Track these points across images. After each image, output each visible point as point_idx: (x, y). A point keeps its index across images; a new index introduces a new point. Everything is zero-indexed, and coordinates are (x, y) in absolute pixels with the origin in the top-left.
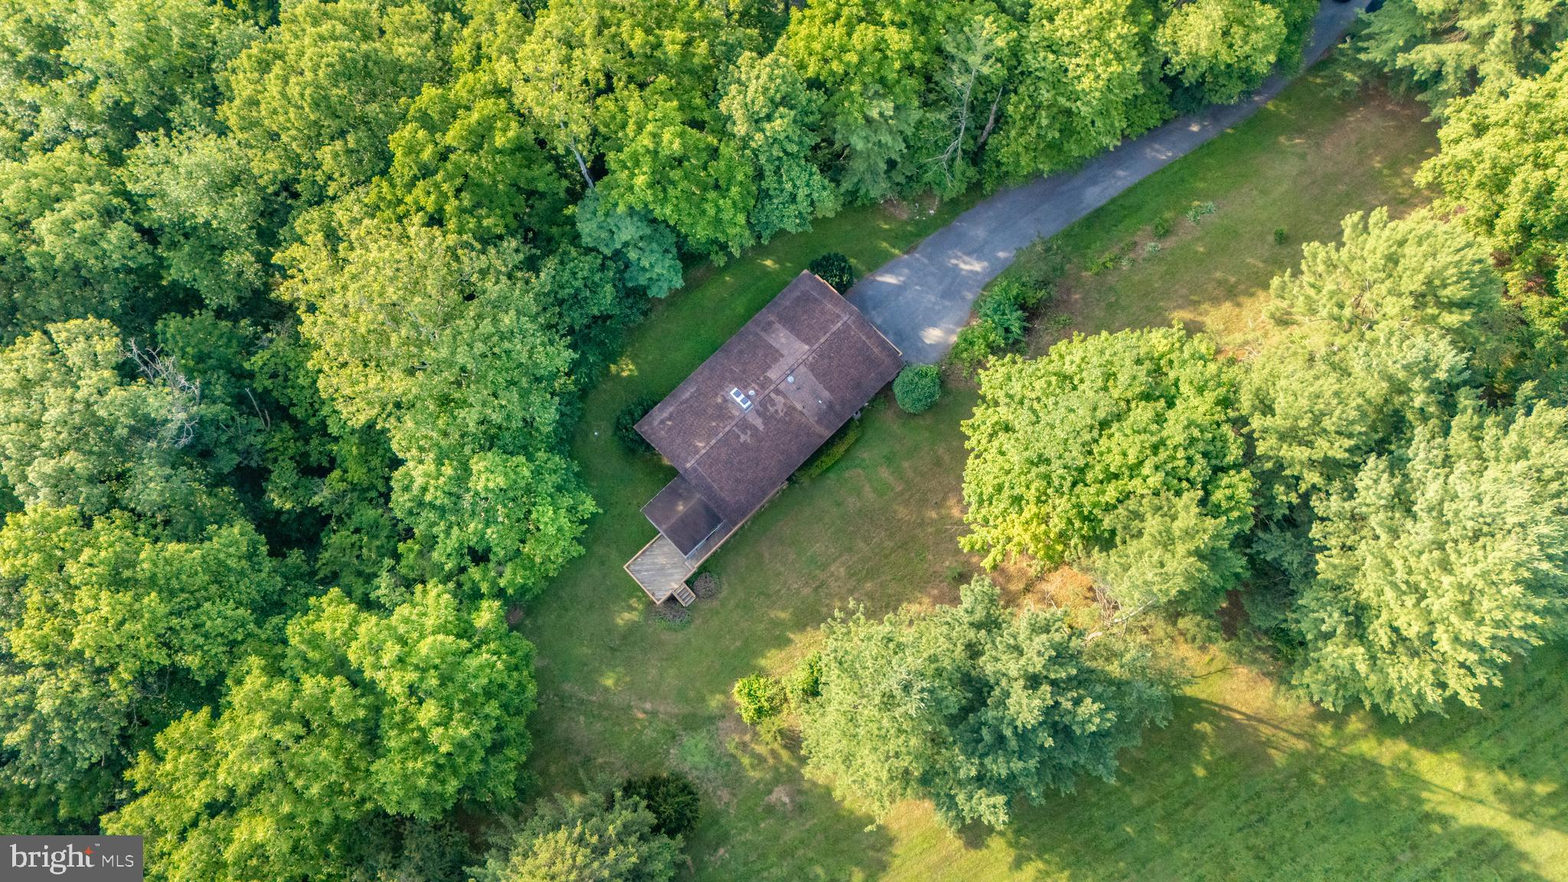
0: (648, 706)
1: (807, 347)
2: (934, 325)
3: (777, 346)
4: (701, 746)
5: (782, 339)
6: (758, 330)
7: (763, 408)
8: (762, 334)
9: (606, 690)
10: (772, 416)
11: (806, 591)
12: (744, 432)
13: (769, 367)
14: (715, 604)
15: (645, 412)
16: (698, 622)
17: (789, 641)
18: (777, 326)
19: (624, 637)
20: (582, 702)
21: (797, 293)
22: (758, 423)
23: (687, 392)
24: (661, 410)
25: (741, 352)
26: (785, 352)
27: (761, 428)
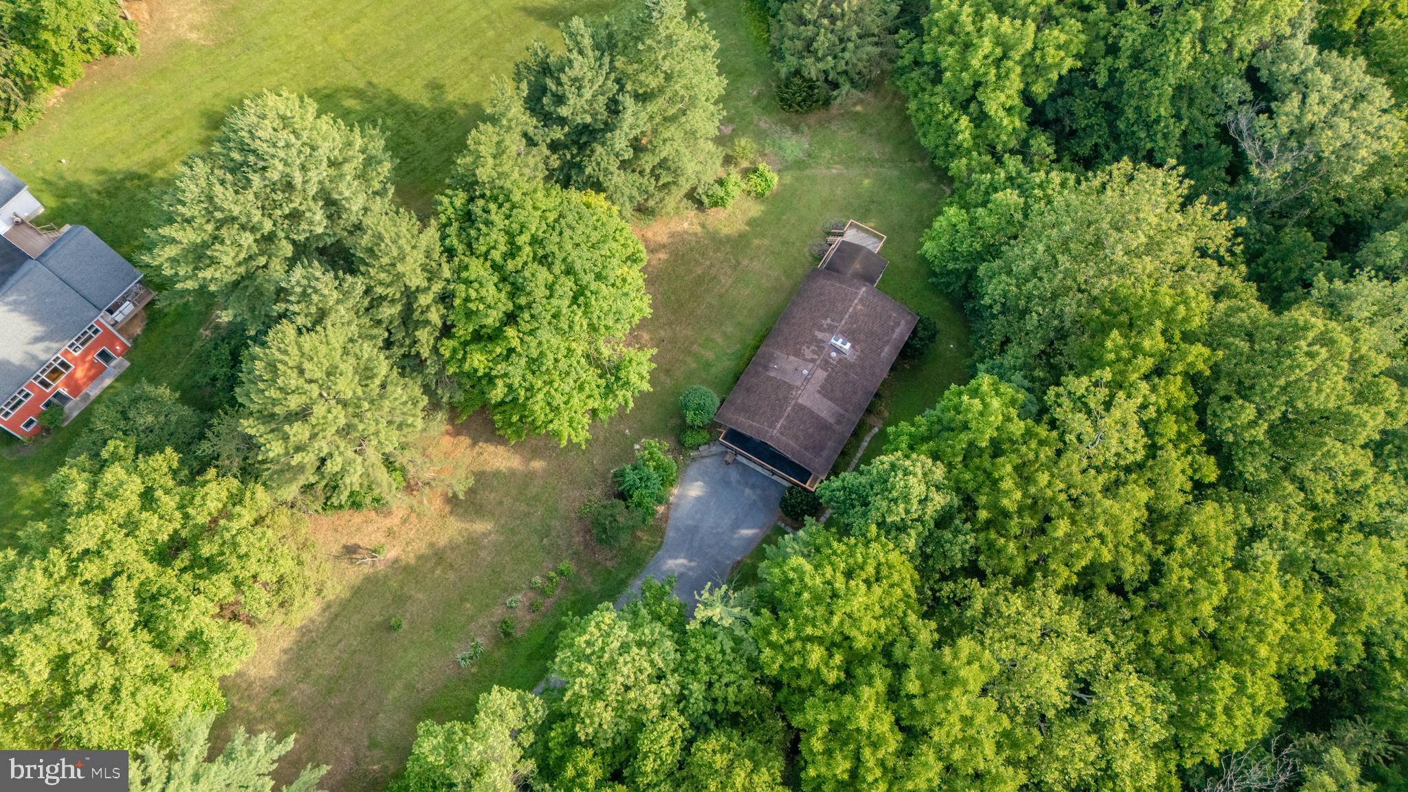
0: (834, 171)
1: (800, 401)
2: (698, 499)
3: (825, 400)
4: (789, 151)
5: (825, 409)
6: (847, 415)
7: (820, 345)
8: (842, 412)
9: (867, 176)
10: (811, 343)
11: (746, 262)
12: (830, 326)
13: (826, 380)
14: (810, 242)
15: (914, 332)
16: (818, 229)
17: (749, 223)
18: (832, 420)
19: (868, 210)
20: (882, 166)
21: (825, 453)
22: (820, 335)
23: (888, 354)
24: (902, 335)
25: (855, 393)
26: (817, 396)
27: (817, 333)
